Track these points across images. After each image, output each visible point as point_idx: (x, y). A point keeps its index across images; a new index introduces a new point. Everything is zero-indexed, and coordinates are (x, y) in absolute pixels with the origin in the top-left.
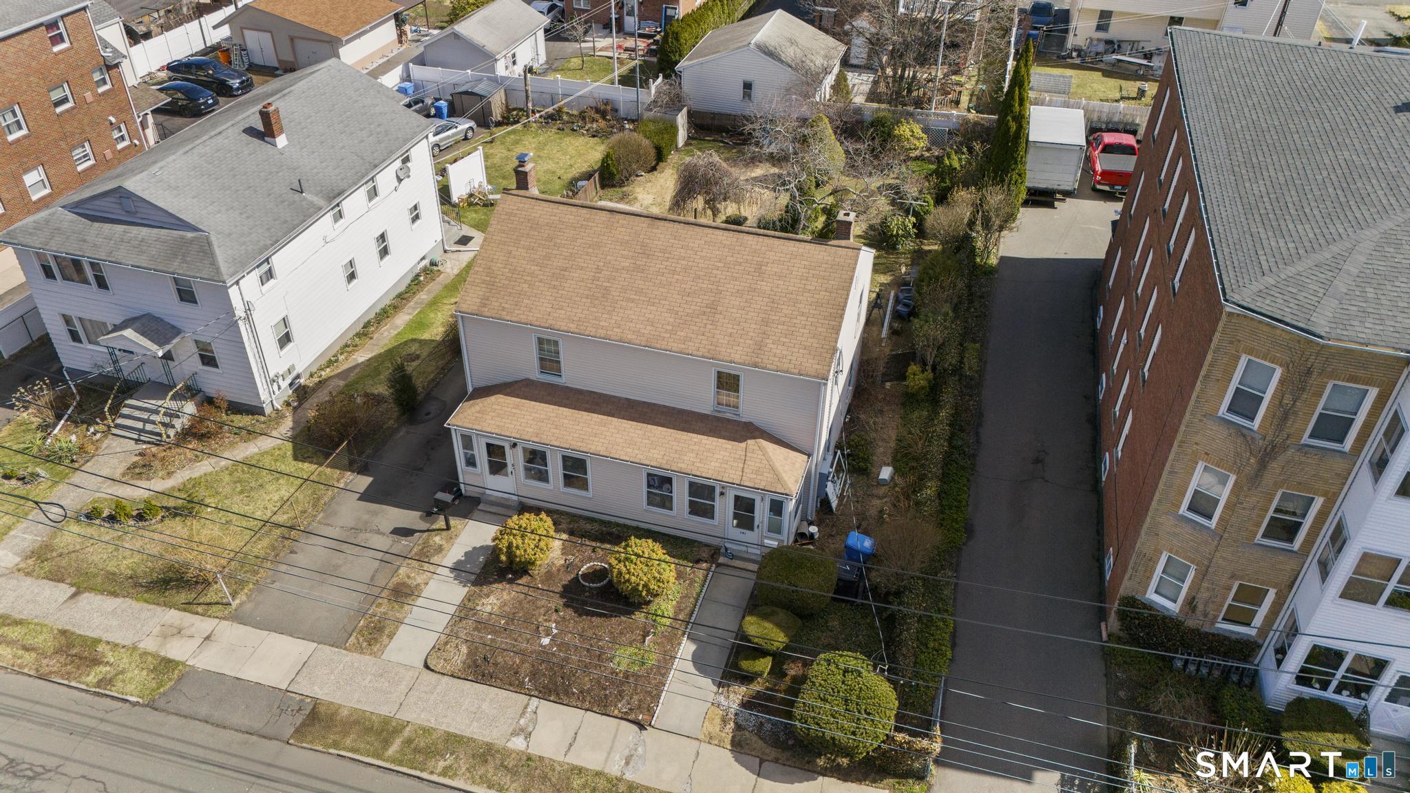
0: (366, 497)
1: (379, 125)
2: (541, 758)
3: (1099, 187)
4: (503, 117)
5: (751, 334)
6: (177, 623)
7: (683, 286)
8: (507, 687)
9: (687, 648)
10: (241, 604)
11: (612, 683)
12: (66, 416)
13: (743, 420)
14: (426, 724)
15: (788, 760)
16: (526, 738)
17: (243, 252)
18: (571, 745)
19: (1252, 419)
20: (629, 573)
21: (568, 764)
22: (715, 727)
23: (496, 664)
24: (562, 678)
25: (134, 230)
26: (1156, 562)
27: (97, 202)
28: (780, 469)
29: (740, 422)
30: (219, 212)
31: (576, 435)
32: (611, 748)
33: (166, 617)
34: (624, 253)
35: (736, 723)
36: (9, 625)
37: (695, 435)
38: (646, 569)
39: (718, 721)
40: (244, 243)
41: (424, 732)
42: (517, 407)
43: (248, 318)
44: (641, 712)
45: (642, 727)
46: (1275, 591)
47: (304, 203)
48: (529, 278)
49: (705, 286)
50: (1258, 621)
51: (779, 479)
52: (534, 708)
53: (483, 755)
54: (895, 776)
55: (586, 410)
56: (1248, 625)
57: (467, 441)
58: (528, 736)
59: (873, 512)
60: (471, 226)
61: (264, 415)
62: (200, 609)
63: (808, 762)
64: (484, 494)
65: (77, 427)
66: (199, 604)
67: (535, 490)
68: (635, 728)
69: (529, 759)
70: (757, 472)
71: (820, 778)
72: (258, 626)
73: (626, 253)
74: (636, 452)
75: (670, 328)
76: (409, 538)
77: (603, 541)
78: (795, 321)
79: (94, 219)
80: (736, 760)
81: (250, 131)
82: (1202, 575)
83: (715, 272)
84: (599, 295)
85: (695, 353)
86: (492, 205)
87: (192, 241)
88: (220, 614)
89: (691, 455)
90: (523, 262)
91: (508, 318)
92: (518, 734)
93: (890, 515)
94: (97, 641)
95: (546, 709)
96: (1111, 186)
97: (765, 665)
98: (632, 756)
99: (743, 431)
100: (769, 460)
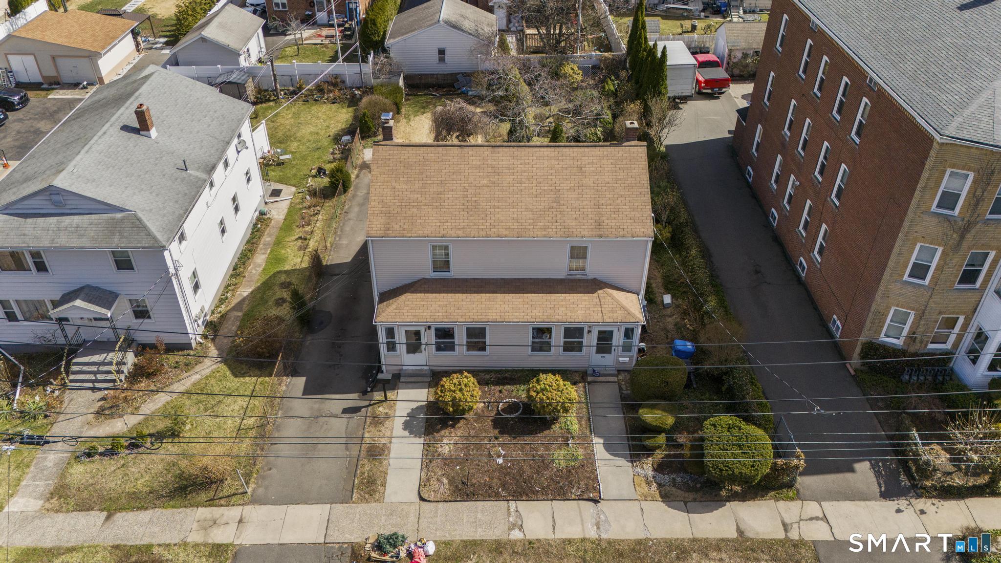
0: (308, 391)
1: (215, 112)
2: (539, 540)
3: (704, 91)
4: (256, 98)
5: (590, 216)
6: (209, 516)
7: (531, 191)
8: (488, 499)
9: (598, 443)
10: (254, 490)
11: (561, 477)
12: (19, 384)
13: (589, 278)
14: (443, 539)
15: (702, 497)
16: (520, 530)
17: (167, 222)
18: (554, 526)
19: (953, 209)
20: (548, 399)
21: (559, 539)
22: (644, 488)
23: (473, 485)
24: (525, 483)
25: (67, 220)
26: (887, 315)
27: (26, 202)
28: (627, 306)
29: (588, 280)
30: (134, 194)
31: (474, 311)
32: (582, 520)
33: (198, 514)
34: (480, 174)
35: (657, 483)
36: (64, 553)
37: (560, 295)
38: (559, 393)
39: (644, 485)
40: (164, 215)
41: (445, 544)
42: (423, 300)
43: (176, 274)
44: (590, 492)
45: (596, 501)
46: (964, 317)
47: (191, 178)
48: (416, 204)
49: (546, 188)
50: (952, 338)
51: (629, 313)
52: (514, 508)
53: (497, 549)
54: (774, 489)
55: (475, 292)
56: (945, 343)
57: (390, 332)
58: (521, 527)
59: (670, 327)
60: (275, 181)
61: (192, 349)
62: (223, 502)
63: (716, 496)
64: (401, 370)
65: (34, 390)
66: (220, 498)
67: (445, 359)
68: (591, 504)
69: (530, 543)
70: (612, 311)
71: (728, 504)
72: (274, 503)
73: (482, 174)
74: (523, 314)
75: (531, 221)
76: (358, 414)
77: (504, 384)
78: (617, 202)
79: (25, 216)
80: (669, 507)
81: (126, 128)
82: (920, 316)
83: (549, 177)
84: (472, 207)
85: (555, 235)
86: (283, 164)
87: (122, 220)
88: (241, 502)
89: (562, 309)
90: (406, 193)
91: (410, 235)
92: (513, 529)
93: (690, 325)
94: (149, 547)
95: (523, 506)
96: (712, 89)
97: (661, 439)
98: (599, 522)
99: (593, 285)
100: (617, 301)
